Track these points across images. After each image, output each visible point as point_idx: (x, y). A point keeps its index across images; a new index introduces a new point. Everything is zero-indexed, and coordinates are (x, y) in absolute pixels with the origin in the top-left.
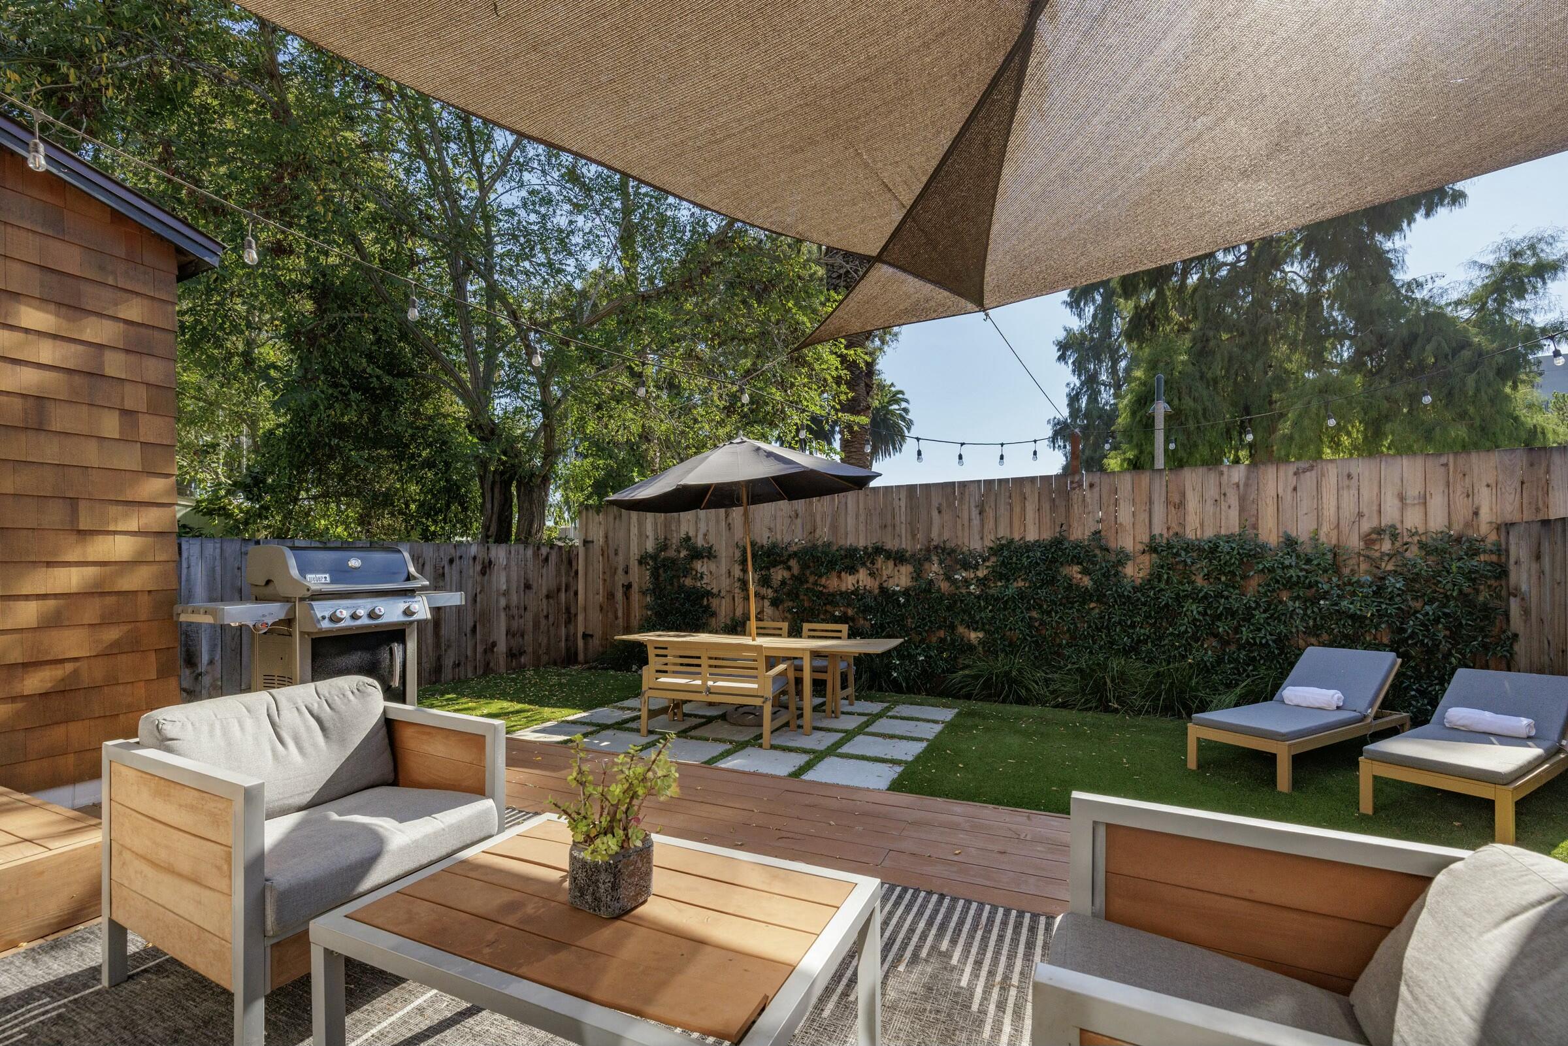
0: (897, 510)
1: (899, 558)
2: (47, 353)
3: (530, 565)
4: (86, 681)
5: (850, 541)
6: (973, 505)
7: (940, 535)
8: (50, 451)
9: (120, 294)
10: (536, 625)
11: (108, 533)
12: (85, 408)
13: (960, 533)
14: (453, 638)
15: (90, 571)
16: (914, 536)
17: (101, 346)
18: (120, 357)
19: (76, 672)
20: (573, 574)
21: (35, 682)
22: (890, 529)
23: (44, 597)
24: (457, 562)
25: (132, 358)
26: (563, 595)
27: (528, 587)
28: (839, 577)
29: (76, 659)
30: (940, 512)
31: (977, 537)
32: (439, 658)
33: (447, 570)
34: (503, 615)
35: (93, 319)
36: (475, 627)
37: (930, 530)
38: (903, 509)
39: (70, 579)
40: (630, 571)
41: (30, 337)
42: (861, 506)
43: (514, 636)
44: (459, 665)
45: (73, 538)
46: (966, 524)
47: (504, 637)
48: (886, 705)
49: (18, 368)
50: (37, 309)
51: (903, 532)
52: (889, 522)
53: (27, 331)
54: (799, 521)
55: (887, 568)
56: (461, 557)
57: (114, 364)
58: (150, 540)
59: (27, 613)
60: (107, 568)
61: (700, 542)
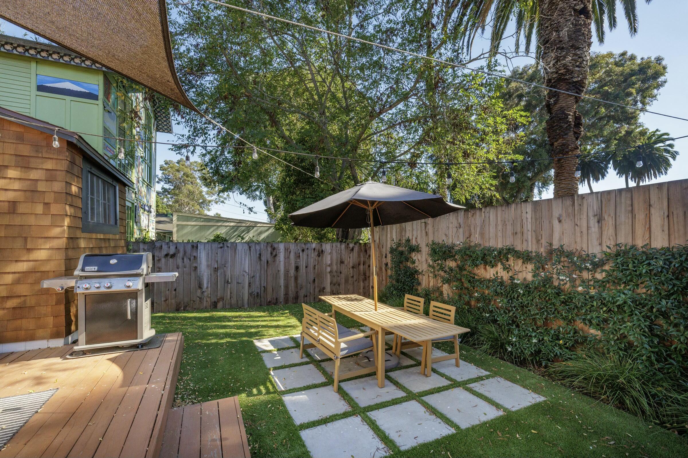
0: (525, 221)
1: (526, 257)
2: (16, 185)
3: (343, 252)
4: (28, 304)
5: (492, 244)
6: (591, 214)
7: (560, 239)
8: (18, 221)
9: (44, 160)
10: (347, 281)
11: (38, 249)
12: (30, 204)
13: (578, 240)
14: (304, 284)
15: (31, 263)
16: (538, 241)
17: (37, 180)
18: (44, 183)
19: (25, 301)
20: (367, 256)
21: (11, 303)
22: (519, 235)
23: (14, 273)
24: (306, 251)
25: (49, 183)
26: (361, 267)
27: (342, 262)
28: (485, 269)
29: (26, 296)
30: (560, 221)
31: (596, 243)
32: (297, 292)
33: (301, 254)
34: (329, 275)
35: (35, 170)
36: (314, 280)
37: (551, 235)
38: (529, 220)
39: (23, 267)
40: (387, 257)
41: (11, 180)
42: (499, 219)
43: (334, 285)
44: (306, 296)
45: (25, 251)
46: (585, 230)
47: (329, 285)
48: (488, 373)
49: (7, 192)
50: (14, 170)
51: (530, 237)
52: (519, 230)
53: (10, 178)
54: (461, 230)
55: (517, 265)
56: (308, 249)
57: (41, 187)
58: (54, 251)
59: (9, 279)
60: (38, 262)
61: (414, 243)
